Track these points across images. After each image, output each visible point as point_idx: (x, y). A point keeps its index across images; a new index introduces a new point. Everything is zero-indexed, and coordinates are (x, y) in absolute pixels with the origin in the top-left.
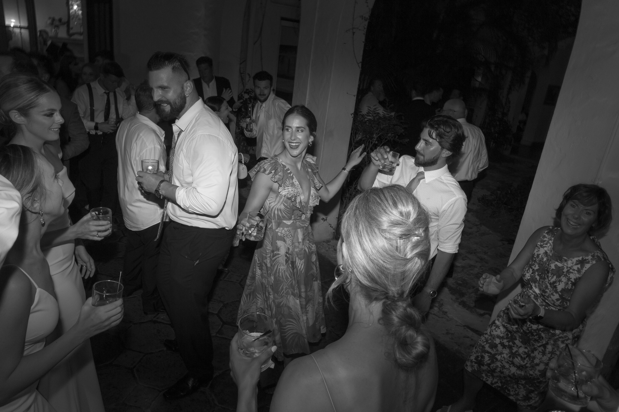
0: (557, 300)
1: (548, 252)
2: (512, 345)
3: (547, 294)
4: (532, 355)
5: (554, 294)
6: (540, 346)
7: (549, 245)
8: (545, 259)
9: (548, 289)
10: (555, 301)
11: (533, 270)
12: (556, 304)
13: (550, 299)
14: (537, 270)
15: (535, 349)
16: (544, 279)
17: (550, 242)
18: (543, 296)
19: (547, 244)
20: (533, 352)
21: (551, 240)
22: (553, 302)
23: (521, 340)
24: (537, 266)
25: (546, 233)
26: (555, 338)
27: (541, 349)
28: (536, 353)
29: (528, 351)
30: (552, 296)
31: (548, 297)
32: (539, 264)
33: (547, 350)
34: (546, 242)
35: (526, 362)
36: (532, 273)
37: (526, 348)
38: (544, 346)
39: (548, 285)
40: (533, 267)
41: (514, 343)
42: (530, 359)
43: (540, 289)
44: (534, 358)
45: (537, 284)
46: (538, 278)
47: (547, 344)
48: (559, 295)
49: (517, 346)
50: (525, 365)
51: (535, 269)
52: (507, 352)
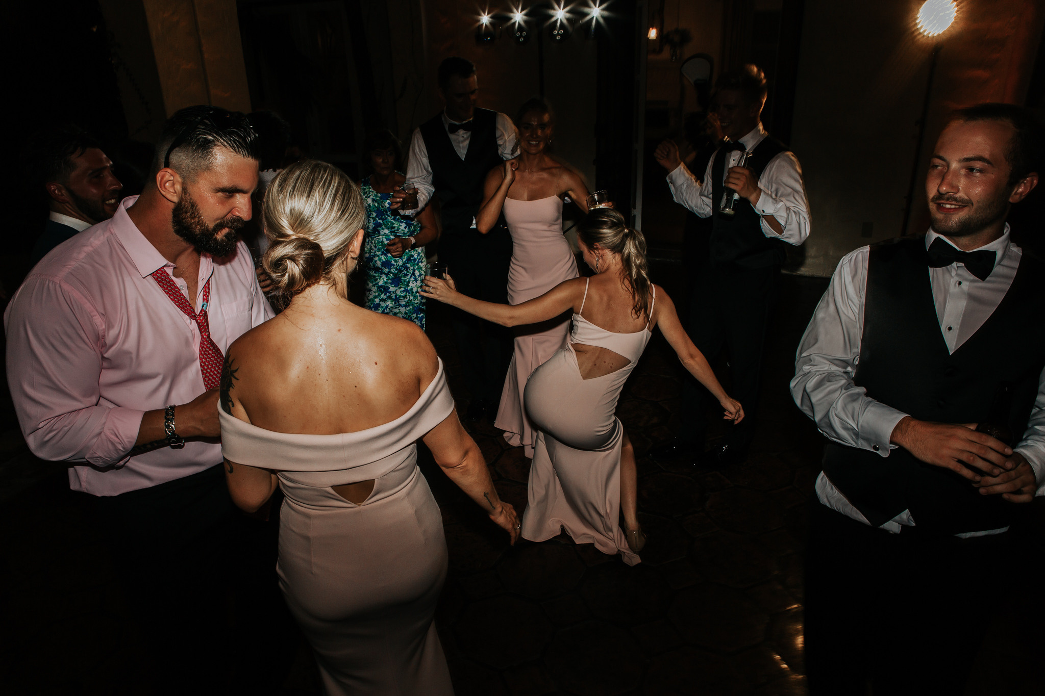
0: (405, 228)
1: (375, 198)
2: (389, 294)
3: (396, 228)
4: (409, 288)
5: (401, 224)
6: (410, 277)
7: (371, 193)
8: (376, 205)
9: (395, 224)
10: (404, 229)
11: (373, 218)
12: (406, 232)
13: (400, 230)
14: (376, 216)
15: (409, 282)
16: (386, 218)
17: (371, 190)
18: (394, 232)
19: (369, 193)
20: (408, 286)
21: (370, 188)
22: (403, 232)
23: (393, 285)
24: (374, 213)
25: (363, 186)
26: (417, 261)
27: (412, 279)
28: (411, 284)
29: (405, 288)
30: (400, 227)
31: (398, 230)
32: (374, 211)
33: (417, 275)
34: (368, 192)
35: (408, 297)
36: (374, 221)
37: (400, 288)
38: (413, 274)
39: (392, 221)
40: (372, 216)
41: (390, 292)
42: (409, 293)
43: (388, 229)
44: (412, 289)
45: (383, 227)
46: (379, 221)
47: (414, 270)
48: (405, 223)
49: (393, 292)
50: (409, 299)
51: (374, 216)
52: (390, 302)
